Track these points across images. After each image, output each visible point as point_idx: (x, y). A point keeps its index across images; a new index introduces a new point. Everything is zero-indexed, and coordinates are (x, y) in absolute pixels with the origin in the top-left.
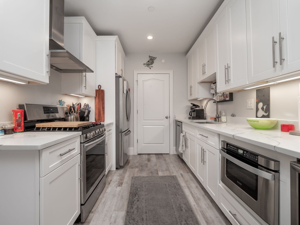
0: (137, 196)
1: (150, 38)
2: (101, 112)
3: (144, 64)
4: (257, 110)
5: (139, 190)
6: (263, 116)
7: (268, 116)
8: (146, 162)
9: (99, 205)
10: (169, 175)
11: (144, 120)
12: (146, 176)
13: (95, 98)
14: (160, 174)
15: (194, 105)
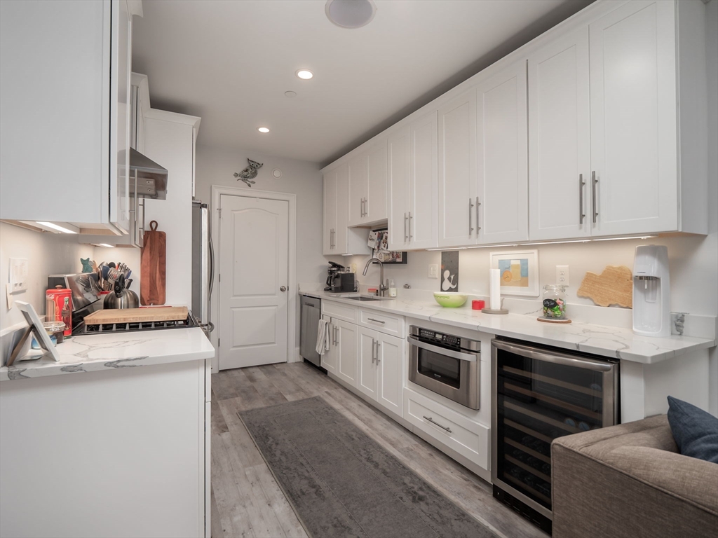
0: (270, 438)
1: (264, 130)
2: (157, 282)
3: (236, 175)
4: (443, 280)
5: (267, 429)
6: (450, 290)
7: (456, 290)
8: (248, 383)
10: (306, 397)
11: (235, 296)
12: (264, 406)
13: (143, 250)
14: (290, 398)
15: (334, 265)
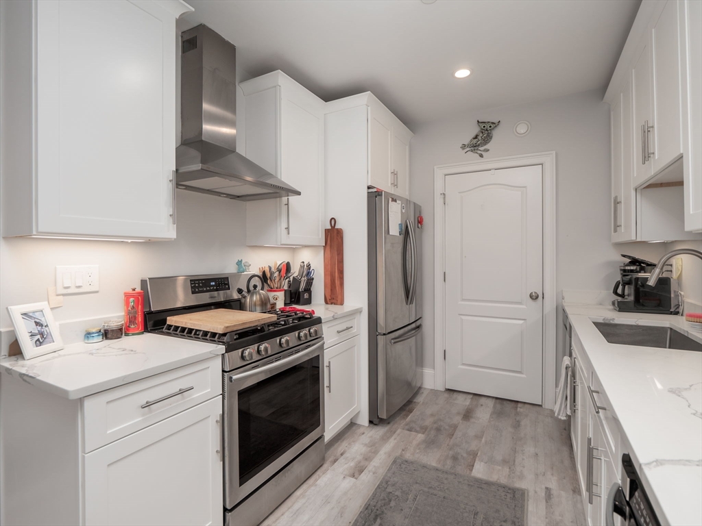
0: (379, 521)
1: (462, 73)
2: (336, 281)
3: (464, 147)
5: (393, 504)
8: (457, 419)
9: (282, 515)
11: (463, 300)
13: (325, 247)
15: (634, 261)
